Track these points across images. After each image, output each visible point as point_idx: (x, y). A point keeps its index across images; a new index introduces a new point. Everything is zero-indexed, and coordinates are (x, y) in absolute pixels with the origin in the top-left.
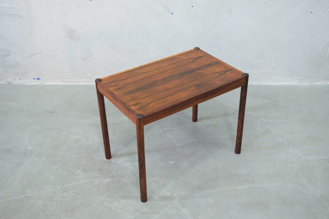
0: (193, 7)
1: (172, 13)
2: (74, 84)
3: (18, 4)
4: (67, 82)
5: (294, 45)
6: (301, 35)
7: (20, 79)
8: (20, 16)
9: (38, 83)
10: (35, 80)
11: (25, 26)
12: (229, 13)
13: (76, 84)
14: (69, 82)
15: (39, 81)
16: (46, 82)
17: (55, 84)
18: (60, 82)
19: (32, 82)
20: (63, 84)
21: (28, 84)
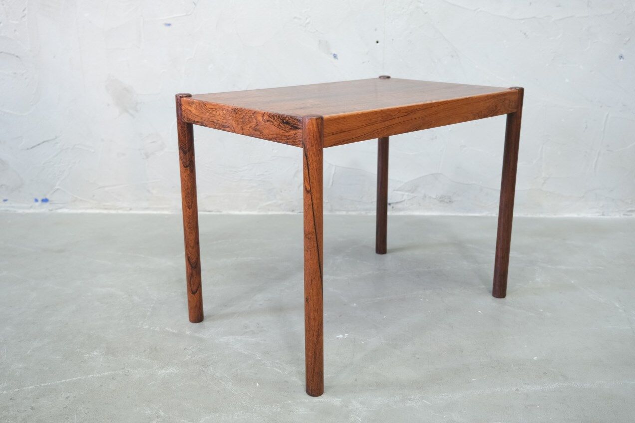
0: (377, 42)
1: (335, 56)
2: (120, 212)
3: (15, 31)
4: (106, 209)
5: (586, 128)
6: (601, 107)
7: (5, 200)
8: (17, 57)
9: (44, 209)
10: (37, 204)
11: (26, 78)
12: (452, 56)
13: (126, 212)
14: (111, 209)
15: (46, 205)
16: (61, 208)
17: (80, 211)
18: (92, 208)
19: (31, 207)
20: (98, 211)
21: (20, 211)
